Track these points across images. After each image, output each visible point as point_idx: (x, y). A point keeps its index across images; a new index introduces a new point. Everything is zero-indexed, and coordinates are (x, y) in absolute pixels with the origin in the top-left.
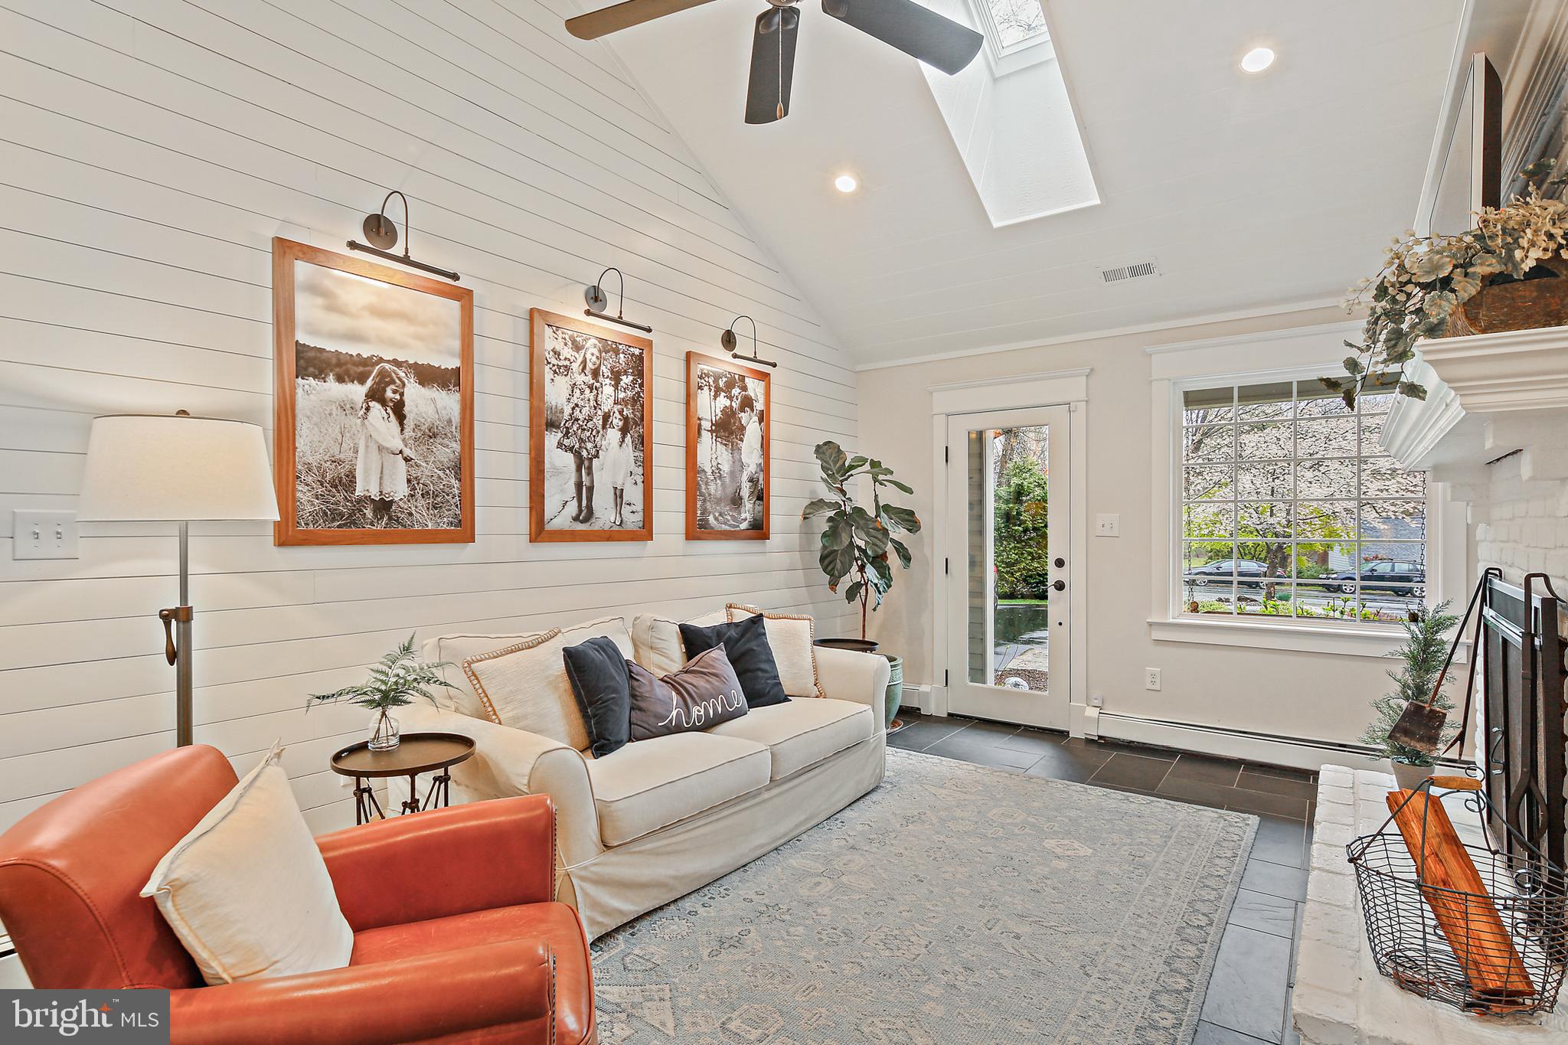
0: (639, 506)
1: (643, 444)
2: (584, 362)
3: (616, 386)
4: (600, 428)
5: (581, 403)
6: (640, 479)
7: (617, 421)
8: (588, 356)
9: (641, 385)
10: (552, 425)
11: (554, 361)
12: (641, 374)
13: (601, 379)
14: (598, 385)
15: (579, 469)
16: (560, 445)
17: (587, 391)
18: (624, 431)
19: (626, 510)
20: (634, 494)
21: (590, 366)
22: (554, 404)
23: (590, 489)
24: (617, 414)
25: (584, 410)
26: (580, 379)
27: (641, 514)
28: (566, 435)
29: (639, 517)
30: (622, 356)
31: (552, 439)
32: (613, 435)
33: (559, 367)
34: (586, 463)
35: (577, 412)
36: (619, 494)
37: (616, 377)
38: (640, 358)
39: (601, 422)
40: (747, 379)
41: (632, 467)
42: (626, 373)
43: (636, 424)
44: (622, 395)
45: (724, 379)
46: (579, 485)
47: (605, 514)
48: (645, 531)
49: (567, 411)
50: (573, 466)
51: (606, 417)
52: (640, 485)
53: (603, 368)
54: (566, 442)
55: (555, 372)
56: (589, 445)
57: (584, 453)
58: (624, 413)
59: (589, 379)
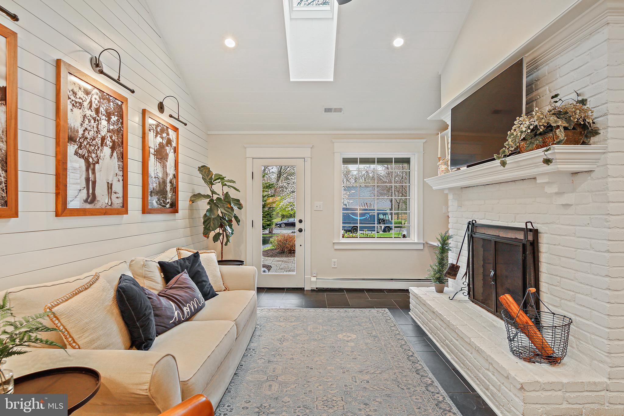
0: (120, 195)
1: (123, 157)
2: (91, 102)
3: (109, 121)
4: (100, 145)
5: (89, 128)
6: (121, 178)
7: (109, 142)
8: (93, 100)
9: (122, 123)
10: (71, 139)
11: (72, 98)
12: (122, 117)
13: (100, 115)
14: (99, 118)
15: (87, 170)
16: (76, 153)
17: (92, 121)
18: (113, 148)
19: (114, 196)
20: (118, 187)
21: (94, 106)
22: (72, 125)
23: (94, 183)
24: (109, 138)
25: (91, 133)
26: (88, 113)
27: (122, 199)
28: (80, 147)
29: (120, 201)
30: (112, 103)
31: (71, 149)
32: (107, 150)
33: (76, 102)
34: (92, 166)
35: (86, 134)
36: (110, 187)
37: (109, 115)
38: (121, 107)
39: (100, 142)
40: (169, 130)
41: (117, 171)
42: (114, 115)
43: (119, 146)
44: (112, 127)
45: (160, 128)
46: (87, 180)
47: (103, 199)
48: (124, 209)
49: (81, 132)
50: (84, 168)
51: (103, 139)
52: (121, 182)
53: (101, 109)
54: (80, 152)
55: (73, 105)
56: (94, 155)
57: (91, 160)
58: (113, 138)
59: (93, 114)
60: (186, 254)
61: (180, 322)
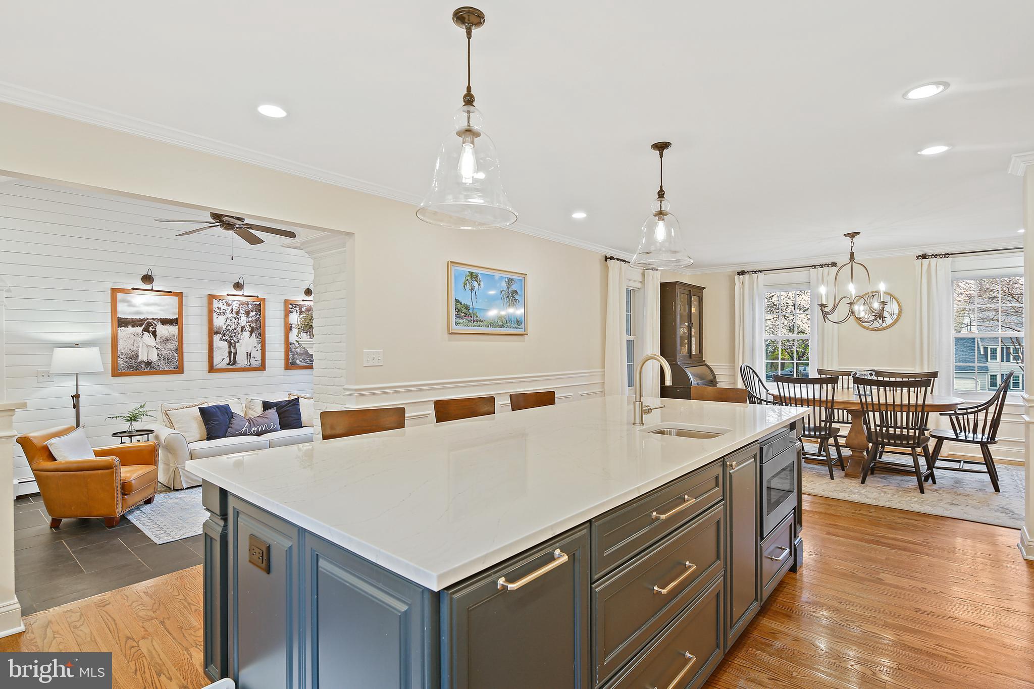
0: (259, 358)
1: (261, 336)
2: (232, 309)
3: (247, 317)
4: (240, 332)
5: (230, 324)
6: (259, 349)
7: (248, 329)
8: (234, 308)
9: (260, 315)
10: (217, 333)
11: (218, 311)
12: (260, 311)
13: (240, 315)
14: (238, 317)
15: (230, 347)
16: (221, 339)
17: (234, 319)
18: (251, 332)
19: (252, 361)
20: (257, 355)
21: (235, 310)
22: (218, 326)
23: (235, 354)
24: (248, 326)
25: (232, 326)
26: (230, 316)
27: (260, 361)
28: (224, 335)
29: (260, 362)
30: (250, 306)
31: (216, 338)
32: (246, 334)
33: (220, 313)
34: (233, 345)
35: (229, 327)
36: (249, 355)
37: (247, 313)
38: (260, 305)
39: (240, 330)
41: (256, 344)
42: (252, 311)
43: (257, 329)
44: (250, 319)
45: (305, 308)
46: (230, 353)
48: (262, 367)
49: (224, 327)
50: (227, 346)
51: (243, 328)
52: (260, 351)
53: (241, 311)
54: (224, 338)
55: (218, 315)
56: (234, 338)
57: (232, 341)
58: (252, 326)
59: (235, 315)
60: (293, 397)
61: (245, 434)
